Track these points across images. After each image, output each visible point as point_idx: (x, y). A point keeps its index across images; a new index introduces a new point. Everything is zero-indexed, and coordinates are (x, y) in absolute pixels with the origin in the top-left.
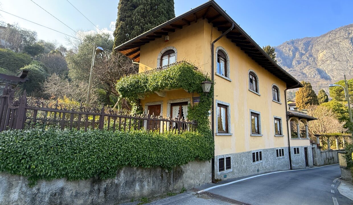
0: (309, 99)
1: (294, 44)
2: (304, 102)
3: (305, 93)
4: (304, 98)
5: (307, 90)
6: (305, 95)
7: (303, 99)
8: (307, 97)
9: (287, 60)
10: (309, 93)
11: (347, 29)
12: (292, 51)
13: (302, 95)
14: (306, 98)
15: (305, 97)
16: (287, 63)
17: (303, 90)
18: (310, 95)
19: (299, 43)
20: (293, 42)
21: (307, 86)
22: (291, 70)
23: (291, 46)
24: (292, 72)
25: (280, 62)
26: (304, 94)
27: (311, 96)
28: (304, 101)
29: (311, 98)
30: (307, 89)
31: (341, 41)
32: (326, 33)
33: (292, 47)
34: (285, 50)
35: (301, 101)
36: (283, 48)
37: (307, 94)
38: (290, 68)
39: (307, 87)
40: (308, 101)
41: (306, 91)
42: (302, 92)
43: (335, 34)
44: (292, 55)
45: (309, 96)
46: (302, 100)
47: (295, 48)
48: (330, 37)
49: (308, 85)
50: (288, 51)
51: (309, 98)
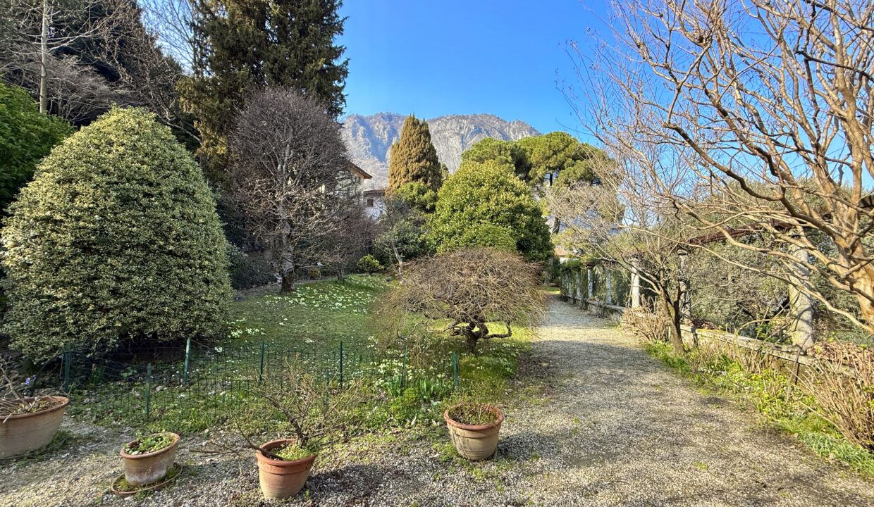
0: (423, 167)
1: (392, 122)
2: (410, 174)
3: (414, 149)
4: (411, 160)
5: (420, 140)
6: (414, 154)
7: (409, 164)
8: (419, 161)
9: (380, 147)
10: (425, 151)
11: (460, 120)
12: (388, 132)
13: (407, 152)
14: (416, 161)
15: (414, 160)
16: (378, 151)
17: (410, 140)
18: (425, 154)
19: (400, 122)
20: (390, 117)
21: (420, 129)
22: (383, 166)
23: (387, 123)
24: (384, 168)
25: (367, 147)
26: (412, 151)
27: (427, 160)
28: (410, 170)
29: (428, 163)
30: (420, 137)
31: (450, 137)
32: (436, 118)
33: (389, 126)
34: (378, 127)
35: (403, 170)
36: (375, 123)
37: (419, 150)
38: (381, 162)
39: (421, 133)
40: (421, 170)
41: (418, 144)
42: (406, 145)
43: (446, 123)
44: (386, 139)
45: (423, 158)
46: (405, 168)
47: (392, 128)
48: (439, 125)
49: (423, 129)
50: (381, 130)
51: (422, 164)
